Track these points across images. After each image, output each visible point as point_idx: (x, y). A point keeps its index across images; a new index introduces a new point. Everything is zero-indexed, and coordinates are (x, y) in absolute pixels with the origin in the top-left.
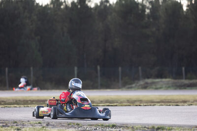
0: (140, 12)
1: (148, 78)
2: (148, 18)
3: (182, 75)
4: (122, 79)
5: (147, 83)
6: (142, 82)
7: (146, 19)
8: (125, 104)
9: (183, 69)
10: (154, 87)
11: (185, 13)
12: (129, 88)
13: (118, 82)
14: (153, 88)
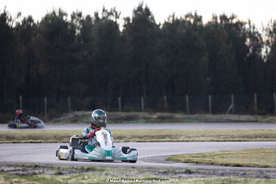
0: (69, 33)
1: (79, 110)
2: (79, 40)
3: (118, 106)
4: (47, 111)
5: (77, 116)
6: (71, 115)
7: (77, 41)
8: (51, 140)
9: (120, 99)
10: (85, 120)
11: (121, 35)
12: (56, 122)
13: (44, 114)
14: (84, 122)
